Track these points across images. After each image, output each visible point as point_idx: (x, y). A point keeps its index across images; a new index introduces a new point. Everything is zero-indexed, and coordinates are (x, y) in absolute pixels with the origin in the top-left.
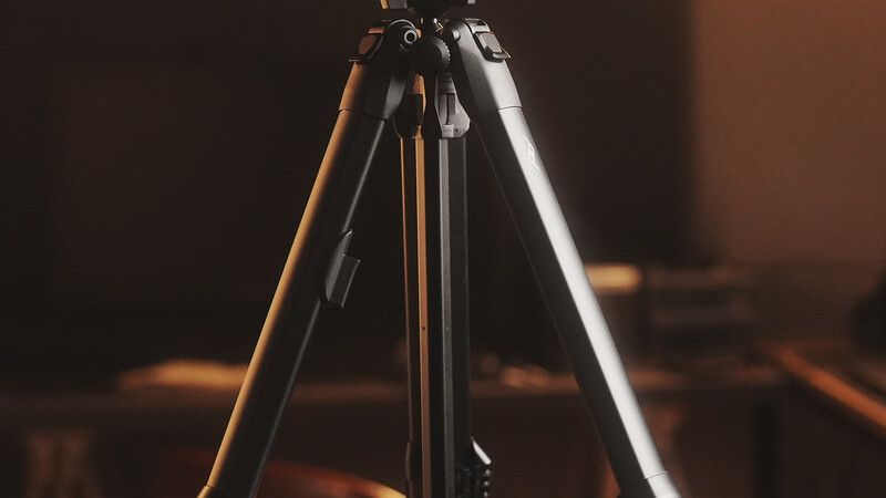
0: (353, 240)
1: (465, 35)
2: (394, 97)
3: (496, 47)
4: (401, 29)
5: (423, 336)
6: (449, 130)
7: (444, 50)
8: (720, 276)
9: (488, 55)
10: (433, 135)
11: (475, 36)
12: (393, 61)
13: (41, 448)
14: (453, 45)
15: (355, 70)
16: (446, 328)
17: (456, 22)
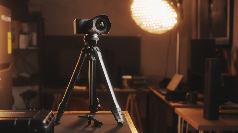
0: (80, 73)
1: (95, 48)
2: (86, 55)
3: (99, 49)
4: (87, 47)
5: (89, 84)
6: (93, 60)
7: (92, 50)
8: (143, 77)
9: (98, 50)
10: (91, 60)
11: (96, 48)
12: (86, 51)
13: (56, 96)
14: (93, 49)
15: (82, 52)
16: (92, 84)
17: (94, 46)
